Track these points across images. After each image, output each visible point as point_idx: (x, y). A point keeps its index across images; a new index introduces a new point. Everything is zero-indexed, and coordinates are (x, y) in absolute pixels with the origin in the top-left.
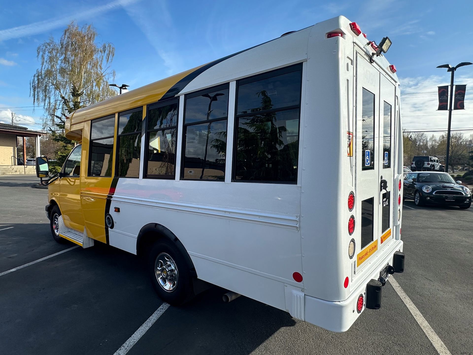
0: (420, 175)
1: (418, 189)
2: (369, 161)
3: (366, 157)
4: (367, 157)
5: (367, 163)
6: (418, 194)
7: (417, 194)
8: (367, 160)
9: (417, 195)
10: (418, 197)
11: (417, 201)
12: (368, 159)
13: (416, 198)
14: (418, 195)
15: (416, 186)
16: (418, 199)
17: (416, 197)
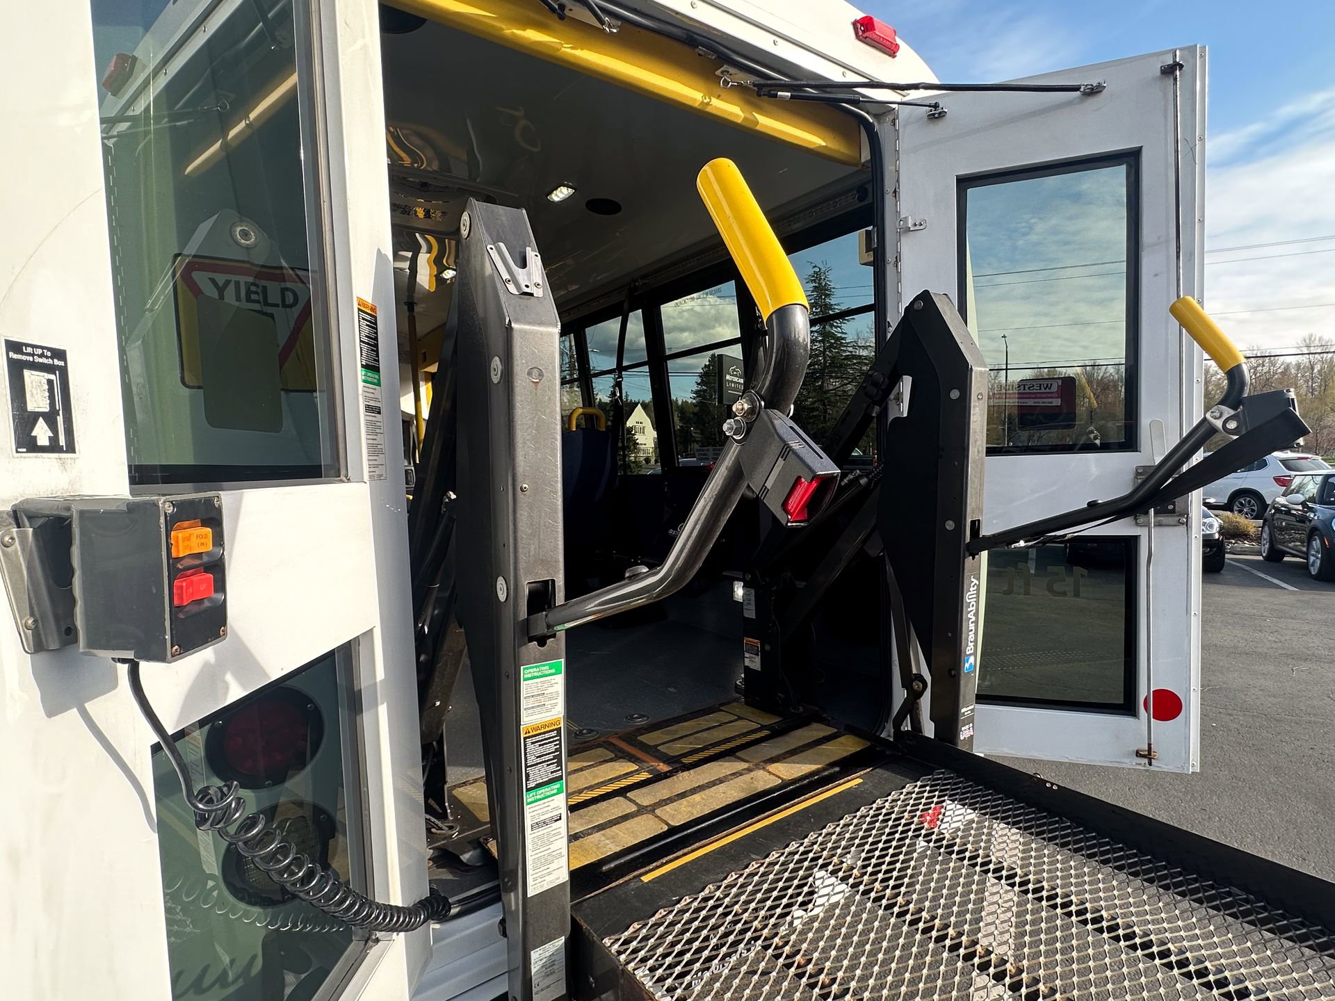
0: (1331, 480)
1: (1320, 525)
6: (1318, 541)
7: (1315, 540)
9: (1316, 544)
10: (1318, 552)
11: (1314, 562)
13: (1313, 555)
14: (1319, 546)
15: (1312, 515)
16: (1317, 558)
17: (1313, 552)
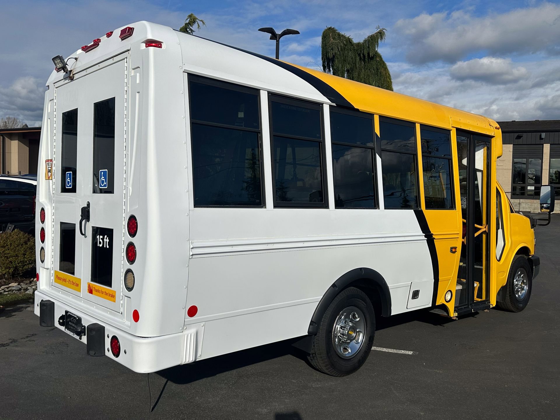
2: (71, 183)
3: (67, 178)
4: (69, 179)
5: (68, 186)
8: (68, 182)
12: (69, 180)
